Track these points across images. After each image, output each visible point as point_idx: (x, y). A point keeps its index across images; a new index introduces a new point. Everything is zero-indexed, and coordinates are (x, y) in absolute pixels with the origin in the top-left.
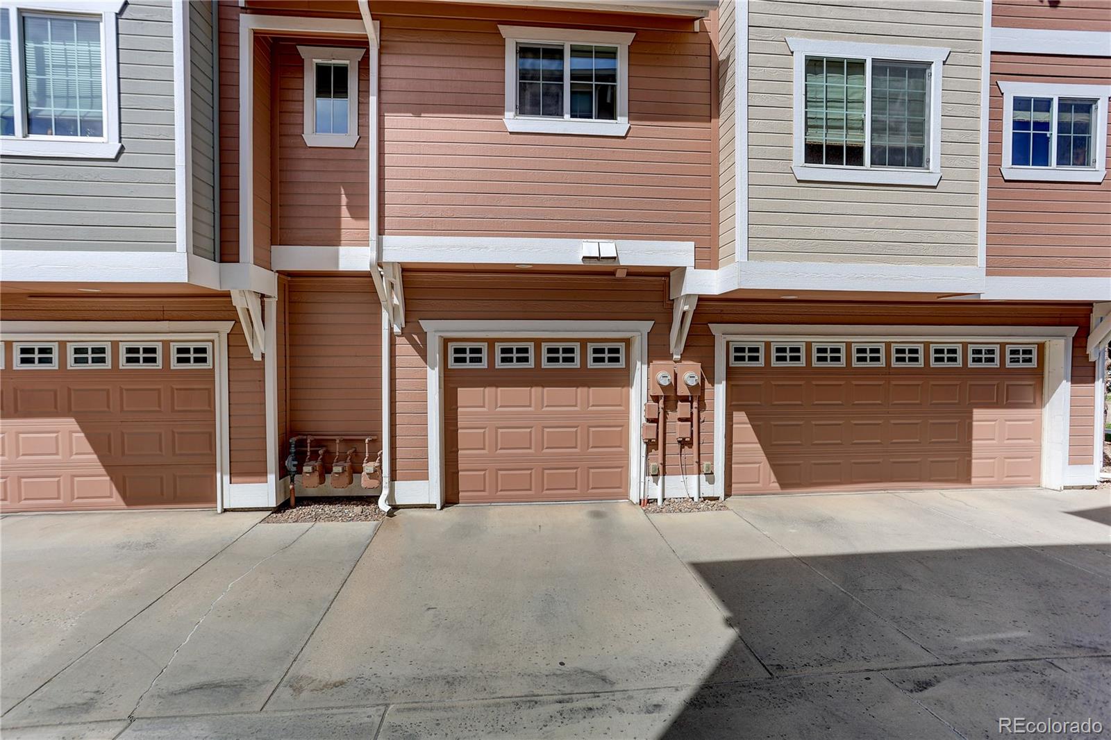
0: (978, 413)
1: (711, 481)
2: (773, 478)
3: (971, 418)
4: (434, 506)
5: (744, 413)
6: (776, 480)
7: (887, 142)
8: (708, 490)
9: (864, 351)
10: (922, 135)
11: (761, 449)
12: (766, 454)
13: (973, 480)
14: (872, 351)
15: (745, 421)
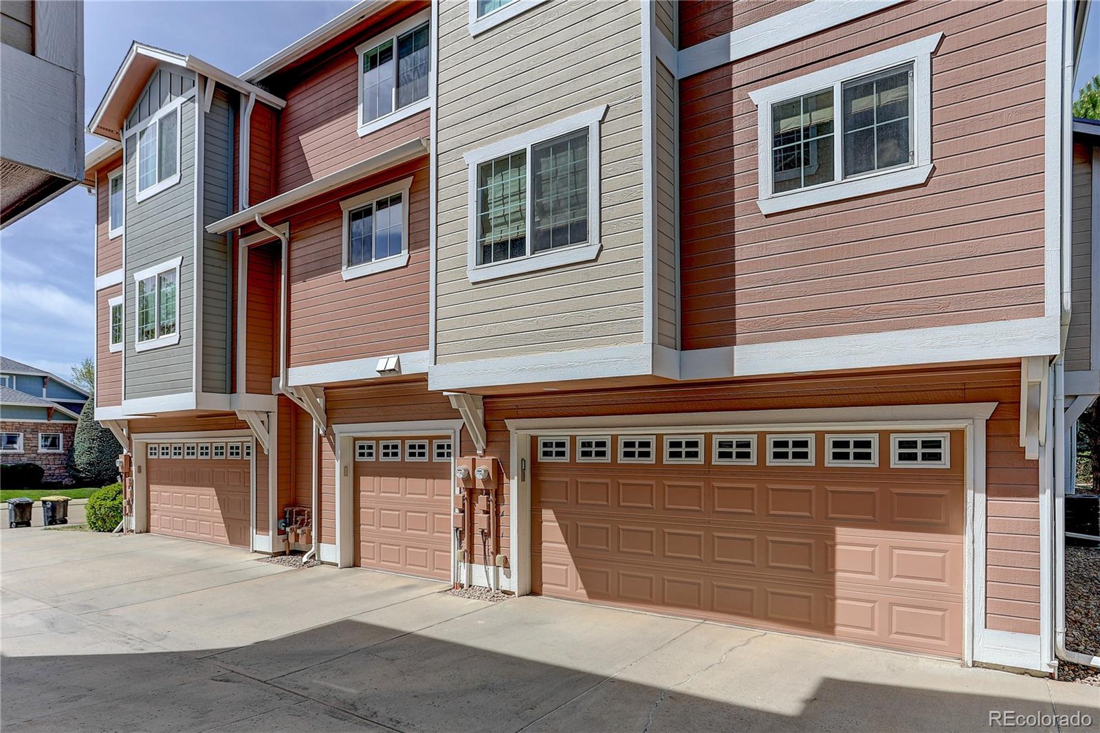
0: (843, 534)
1: (509, 576)
2: (580, 584)
3: (833, 538)
4: (337, 565)
5: (552, 511)
6: (582, 586)
7: (548, 224)
8: (505, 584)
9: (678, 444)
10: (586, 207)
11: (568, 551)
12: (573, 557)
13: (838, 628)
14: (689, 444)
15: (551, 519)
